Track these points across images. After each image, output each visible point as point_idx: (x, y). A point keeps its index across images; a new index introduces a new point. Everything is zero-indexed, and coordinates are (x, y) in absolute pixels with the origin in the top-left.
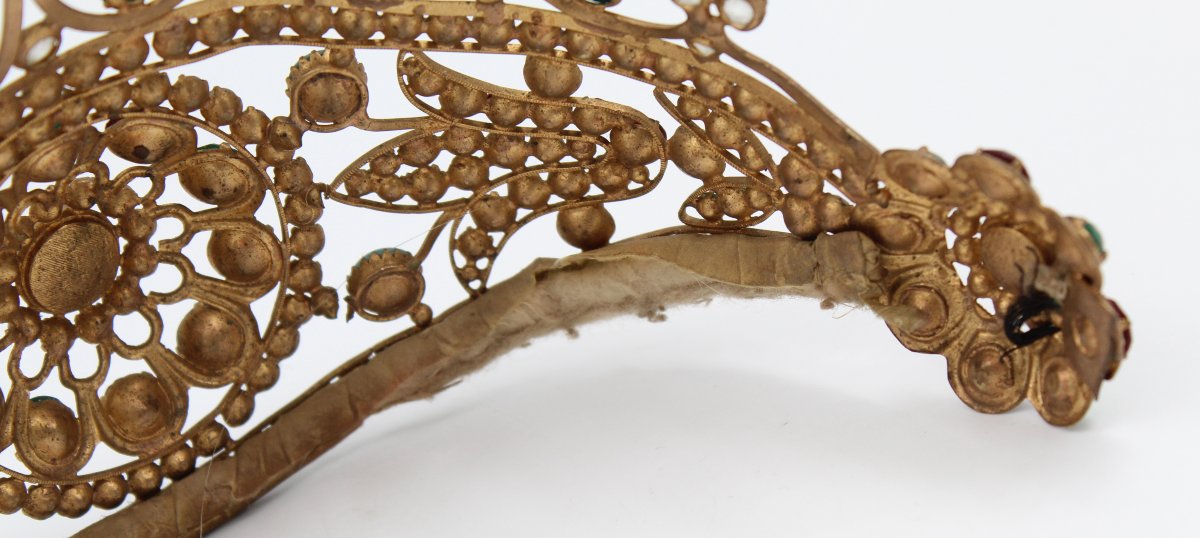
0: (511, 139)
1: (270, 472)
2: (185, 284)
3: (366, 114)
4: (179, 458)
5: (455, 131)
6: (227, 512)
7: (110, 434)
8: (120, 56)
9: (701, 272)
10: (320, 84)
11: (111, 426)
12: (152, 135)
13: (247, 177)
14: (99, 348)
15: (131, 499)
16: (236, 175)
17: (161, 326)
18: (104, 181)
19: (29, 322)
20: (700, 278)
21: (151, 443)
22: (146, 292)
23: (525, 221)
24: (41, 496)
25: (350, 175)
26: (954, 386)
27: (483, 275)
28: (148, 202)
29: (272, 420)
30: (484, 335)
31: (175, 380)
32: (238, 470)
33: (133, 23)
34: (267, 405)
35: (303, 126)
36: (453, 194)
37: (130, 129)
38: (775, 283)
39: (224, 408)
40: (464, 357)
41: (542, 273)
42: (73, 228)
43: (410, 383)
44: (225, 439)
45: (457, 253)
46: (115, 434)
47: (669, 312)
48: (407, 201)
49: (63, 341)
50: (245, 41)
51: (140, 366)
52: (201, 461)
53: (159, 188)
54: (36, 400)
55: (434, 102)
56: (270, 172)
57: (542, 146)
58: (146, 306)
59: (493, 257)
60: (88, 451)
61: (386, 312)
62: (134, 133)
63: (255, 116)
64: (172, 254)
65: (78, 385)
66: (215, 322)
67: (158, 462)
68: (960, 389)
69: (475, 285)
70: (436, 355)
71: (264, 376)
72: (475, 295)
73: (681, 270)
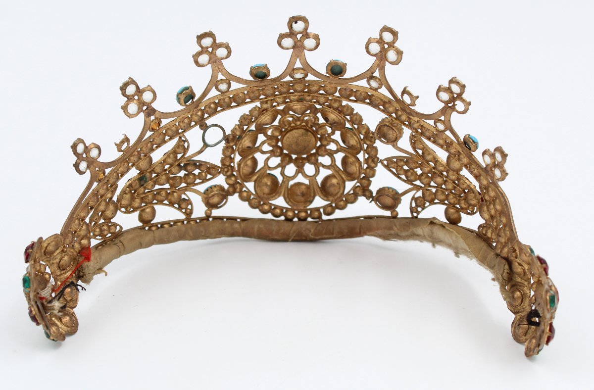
0: (439, 176)
1: (325, 234)
2: (331, 165)
3: (397, 144)
4: (303, 214)
5: (423, 164)
6: (308, 239)
7: (286, 196)
8: (326, 89)
9: (469, 248)
10: (386, 128)
11: (288, 194)
12: (333, 116)
13: (357, 144)
14: (297, 170)
15: (283, 218)
16: (354, 141)
17: (318, 173)
18: (316, 122)
19: (279, 151)
20: (468, 250)
21: (297, 206)
22: (319, 161)
23: (436, 203)
24: (255, 202)
25: (389, 160)
26: (512, 327)
27: (418, 213)
28: (329, 135)
29: (336, 219)
30: (407, 231)
31: (314, 191)
32: (316, 227)
33: (333, 82)
34: (338, 214)
35: (377, 137)
36: (418, 183)
37: (326, 111)
38: (485, 264)
39: (324, 207)
40: (399, 234)
41: (432, 222)
42: (303, 131)
43: (379, 232)
44: (320, 217)
45: (413, 202)
46: (288, 197)
47: (461, 256)
48: (403, 177)
49: (286, 162)
50: (368, 104)
51: (306, 182)
52: (309, 219)
53: (333, 133)
54: (269, 174)
55: (420, 152)
56: (365, 146)
57: (447, 183)
58: (317, 165)
59: (423, 209)
60: (276, 197)
61: (384, 207)
62: (327, 113)
63: (366, 127)
64: (331, 154)
65: (285, 177)
66: (334, 181)
67: (296, 212)
68: (513, 328)
69: (415, 214)
70: (391, 228)
71: (341, 205)
72: (413, 217)
73: (465, 244)
